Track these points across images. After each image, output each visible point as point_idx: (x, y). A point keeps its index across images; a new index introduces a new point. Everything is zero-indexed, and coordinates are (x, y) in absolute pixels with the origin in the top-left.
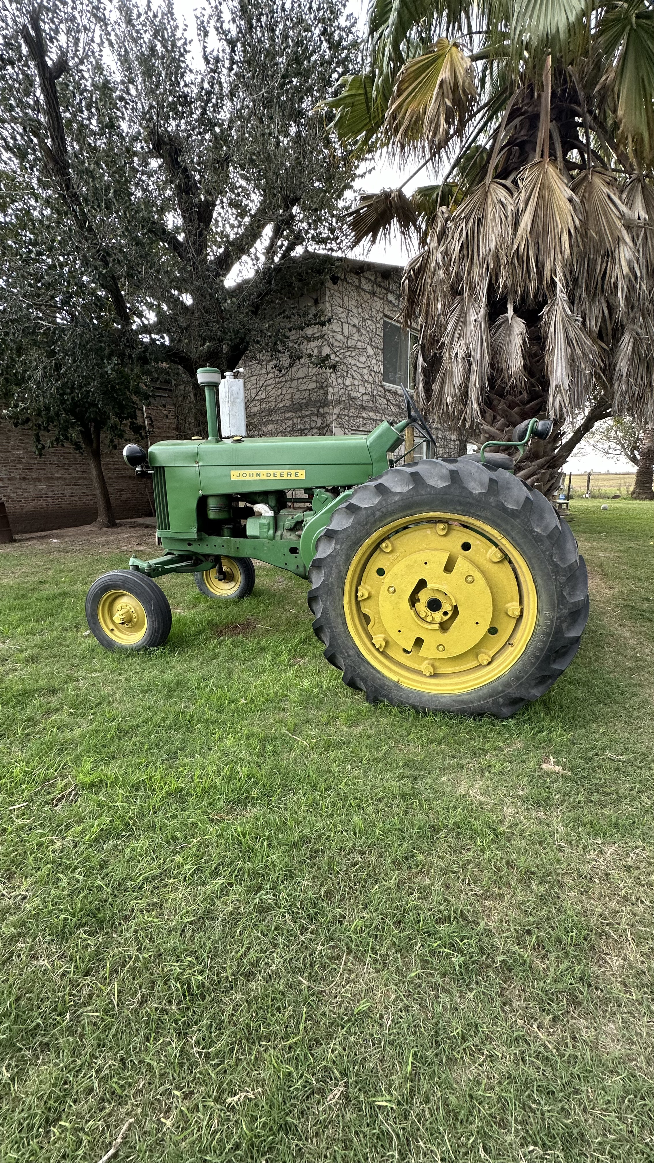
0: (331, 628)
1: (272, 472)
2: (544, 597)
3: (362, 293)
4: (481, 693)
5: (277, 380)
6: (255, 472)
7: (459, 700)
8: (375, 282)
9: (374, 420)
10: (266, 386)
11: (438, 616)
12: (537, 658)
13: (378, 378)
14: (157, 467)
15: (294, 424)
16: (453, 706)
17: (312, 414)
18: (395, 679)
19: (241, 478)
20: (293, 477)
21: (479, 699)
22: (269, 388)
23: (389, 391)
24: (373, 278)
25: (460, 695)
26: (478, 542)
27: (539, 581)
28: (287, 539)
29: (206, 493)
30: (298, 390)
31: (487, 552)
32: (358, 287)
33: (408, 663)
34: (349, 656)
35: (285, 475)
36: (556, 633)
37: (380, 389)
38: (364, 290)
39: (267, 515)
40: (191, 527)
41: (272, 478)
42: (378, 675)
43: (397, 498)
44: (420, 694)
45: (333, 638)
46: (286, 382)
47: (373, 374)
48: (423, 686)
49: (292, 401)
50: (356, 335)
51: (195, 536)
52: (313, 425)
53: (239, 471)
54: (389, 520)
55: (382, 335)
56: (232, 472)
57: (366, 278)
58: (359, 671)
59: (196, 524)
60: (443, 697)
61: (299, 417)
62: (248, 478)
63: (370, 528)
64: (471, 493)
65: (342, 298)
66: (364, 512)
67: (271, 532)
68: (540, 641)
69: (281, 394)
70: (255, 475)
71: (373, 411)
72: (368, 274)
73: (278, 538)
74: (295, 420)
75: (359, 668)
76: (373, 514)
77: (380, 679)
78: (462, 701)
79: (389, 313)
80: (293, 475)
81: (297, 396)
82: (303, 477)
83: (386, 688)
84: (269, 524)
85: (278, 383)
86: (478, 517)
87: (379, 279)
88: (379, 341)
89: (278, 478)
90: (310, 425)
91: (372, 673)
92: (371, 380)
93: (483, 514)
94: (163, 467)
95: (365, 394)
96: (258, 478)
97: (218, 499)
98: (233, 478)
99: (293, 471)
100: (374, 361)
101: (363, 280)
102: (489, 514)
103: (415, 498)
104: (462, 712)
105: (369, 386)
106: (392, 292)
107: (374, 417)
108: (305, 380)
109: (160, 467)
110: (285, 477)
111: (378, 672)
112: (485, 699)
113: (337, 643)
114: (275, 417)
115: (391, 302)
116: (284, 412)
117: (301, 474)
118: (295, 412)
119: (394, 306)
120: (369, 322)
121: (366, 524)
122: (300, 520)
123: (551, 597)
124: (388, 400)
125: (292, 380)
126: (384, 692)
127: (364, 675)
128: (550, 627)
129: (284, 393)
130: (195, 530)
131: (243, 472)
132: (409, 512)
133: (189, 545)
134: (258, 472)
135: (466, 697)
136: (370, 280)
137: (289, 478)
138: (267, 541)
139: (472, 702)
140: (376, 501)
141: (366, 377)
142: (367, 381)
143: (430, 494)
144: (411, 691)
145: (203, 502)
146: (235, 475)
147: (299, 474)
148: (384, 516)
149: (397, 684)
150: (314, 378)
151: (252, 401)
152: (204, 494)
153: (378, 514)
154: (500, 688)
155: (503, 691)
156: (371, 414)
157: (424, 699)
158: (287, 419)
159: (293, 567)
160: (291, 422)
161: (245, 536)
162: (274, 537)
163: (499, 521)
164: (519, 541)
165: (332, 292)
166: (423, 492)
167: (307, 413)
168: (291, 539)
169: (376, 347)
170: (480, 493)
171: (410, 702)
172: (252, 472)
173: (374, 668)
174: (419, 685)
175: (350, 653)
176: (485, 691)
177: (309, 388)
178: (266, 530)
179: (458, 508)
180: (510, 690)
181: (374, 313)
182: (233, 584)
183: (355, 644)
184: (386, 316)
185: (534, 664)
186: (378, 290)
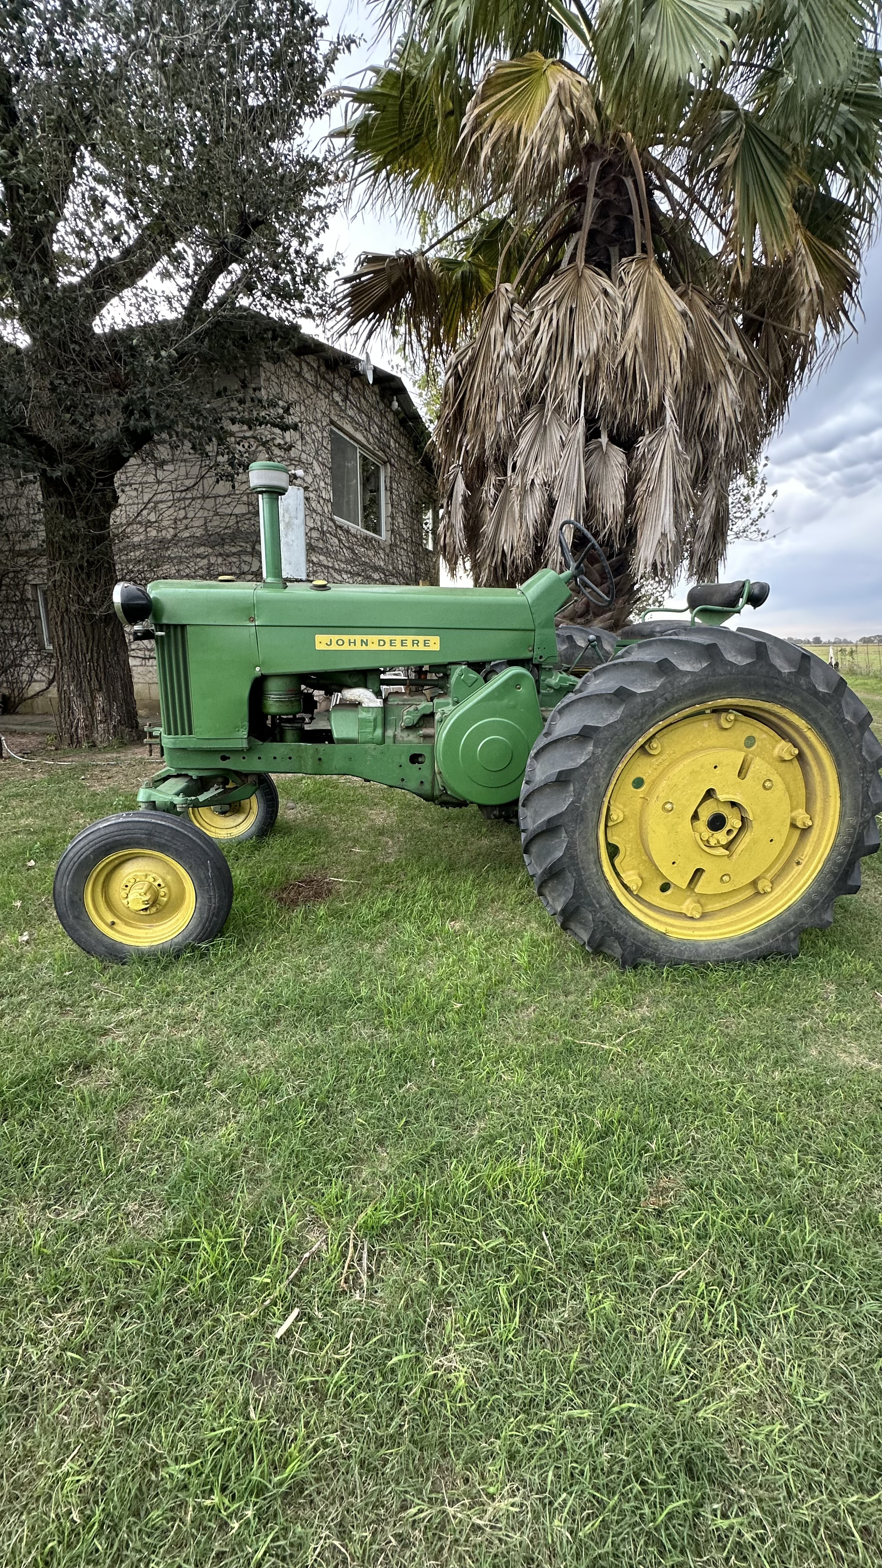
0: (578, 870)
1: (387, 638)
2: (848, 800)
3: (304, 384)
4: (768, 930)
5: (177, 495)
6: (358, 638)
7: (742, 943)
8: (317, 371)
9: (325, 566)
10: (157, 503)
11: (722, 837)
12: (835, 875)
13: (328, 508)
14: (168, 626)
15: (210, 565)
16: (738, 953)
17: (244, 552)
18: (662, 929)
19: (334, 647)
20: (421, 647)
21: (768, 936)
22: (161, 506)
23: (341, 527)
24: (315, 366)
25: (743, 937)
26: (764, 736)
27: (845, 780)
28: (403, 742)
29: (265, 672)
30: (217, 514)
31: (774, 748)
32: (299, 374)
33: (666, 905)
34: (601, 907)
35: (409, 643)
36: (858, 842)
37: (331, 523)
38: (306, 380)
39: (372, 705)
40: (236, 728)
41: (387, 647)
42: (640, 928)
43: (687, 680)
44: (695, 944)
45: (580, 884)
46: (193, 499)
47: (322, 502)
48: (696, 933)
49: (206, 530)
50: (299, 443)
51: (244, 744)
52: (246, 568)
53: (331, 637)
54: (672, 710)
55: (329, 448)
56: (318, 638)
57: (308, 364)
58: (614, 927)
59: (246, 724)
60: (722, 942)
61: (220, 555)
62: (346, 647)
63: (647, 722)
64: (780, 672)
65: (280, 386)
66: (639, 699)
67: (379, 732)
68: (840, 854)
69: (185, 518)
70: (358, 643)
71: (324, 554)
72: (310, 358)
73: (389, 741)
74: (213, 560)
75: (615, 922)
76: (653, 702)
77: (643, 934)
78: (747, 944)
79: (335, 419)
80: (421, 644)
81: (215, 523)
82: (437, 648)
83: (651, 944)
84: (375, 720)
85: (179, 500)
86: (784, 704)
87: (323, 369)
88: (325, 455)
89: (398, 647)
90: (239, 567)
91: (632, 927)
92: (319, 510)
93: (791, 700)
94: (183, 627)
95: (314, 528)
96: (364, 648)
97: (286, 681)
98: (319, 647)
99: (421, 639)
100: (322, 484)
101: (304, 365)
102: (798, 699)
103: (711, 679)
104: (750, 957)
105: (318, 518)
106: (338, 390)
107: (325, 563)
108: (228, 500)
109: (175, 626)
110: (409, 647)
111: (640, 923)
112: (775, 936)
113: (586, 891)
114: (174, 552)
115: (337, 403)
116: (192, 546)
117: (434, 643)
118: (213, 547)
119: (341, 410)
120: (314, 428)
121: (642, 717)
122: (428, 712)
123: (856, 799)
124: (340, 541)
125: (204, 497)
126: (649, 951)
127: (621, 932)
128: (851, 835)
129: (191, 515)
130: (244, 733)
131: (337, 637)
132: (699, 699)
133: (224, 758)
134: (364, 638)
135: (751, 938)
136: (312, 367)
137: (415, 648)
138: (372, 746)
139: (759, 944)
140: (658, 683)
141: (314, 504)
142: (315, 511)
143: (730, 674)
144: (683, 942)
145: (259, 687)
146: (322, 642)
147: (431, 643)
148: (668, 704)
149: (663, 935)
150: (245, 498)
151: (132, 524)
152: (264, 672)
153: (660, 701)
154: (792, 920)
155: (795, 923)
156: (322, 558)
157: (701, 950)
158: (198, 556)
159: (413, 784)
160: (205, 561)
161: (331, 740)
162: (383, 741)
163: (808, 708)
164: (828, 733)
165: (268, 374)
166: (721, 672)
167: (234, 550)
168: (411, 742)
169: (323, 464)
170: (790, 673)
171: (685, 957)
172: (352, 638)
173: (634, 919)
174: (690, 932)
175: (603, 904)
176: (774, 926)
177: (236, 511)
178: (370, 730)
179: (763, 692)
180: (803, 920)
181: (319, 415)
182: (243, 817)
183: (610, 888)
184: (332, 422)
185: (831, 883)
186: (322, 383)
